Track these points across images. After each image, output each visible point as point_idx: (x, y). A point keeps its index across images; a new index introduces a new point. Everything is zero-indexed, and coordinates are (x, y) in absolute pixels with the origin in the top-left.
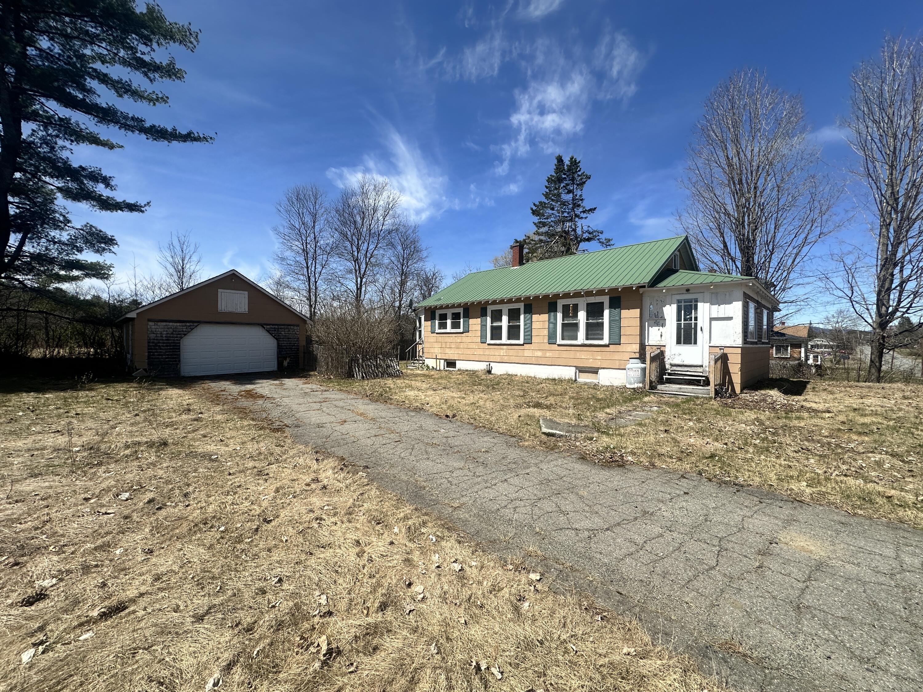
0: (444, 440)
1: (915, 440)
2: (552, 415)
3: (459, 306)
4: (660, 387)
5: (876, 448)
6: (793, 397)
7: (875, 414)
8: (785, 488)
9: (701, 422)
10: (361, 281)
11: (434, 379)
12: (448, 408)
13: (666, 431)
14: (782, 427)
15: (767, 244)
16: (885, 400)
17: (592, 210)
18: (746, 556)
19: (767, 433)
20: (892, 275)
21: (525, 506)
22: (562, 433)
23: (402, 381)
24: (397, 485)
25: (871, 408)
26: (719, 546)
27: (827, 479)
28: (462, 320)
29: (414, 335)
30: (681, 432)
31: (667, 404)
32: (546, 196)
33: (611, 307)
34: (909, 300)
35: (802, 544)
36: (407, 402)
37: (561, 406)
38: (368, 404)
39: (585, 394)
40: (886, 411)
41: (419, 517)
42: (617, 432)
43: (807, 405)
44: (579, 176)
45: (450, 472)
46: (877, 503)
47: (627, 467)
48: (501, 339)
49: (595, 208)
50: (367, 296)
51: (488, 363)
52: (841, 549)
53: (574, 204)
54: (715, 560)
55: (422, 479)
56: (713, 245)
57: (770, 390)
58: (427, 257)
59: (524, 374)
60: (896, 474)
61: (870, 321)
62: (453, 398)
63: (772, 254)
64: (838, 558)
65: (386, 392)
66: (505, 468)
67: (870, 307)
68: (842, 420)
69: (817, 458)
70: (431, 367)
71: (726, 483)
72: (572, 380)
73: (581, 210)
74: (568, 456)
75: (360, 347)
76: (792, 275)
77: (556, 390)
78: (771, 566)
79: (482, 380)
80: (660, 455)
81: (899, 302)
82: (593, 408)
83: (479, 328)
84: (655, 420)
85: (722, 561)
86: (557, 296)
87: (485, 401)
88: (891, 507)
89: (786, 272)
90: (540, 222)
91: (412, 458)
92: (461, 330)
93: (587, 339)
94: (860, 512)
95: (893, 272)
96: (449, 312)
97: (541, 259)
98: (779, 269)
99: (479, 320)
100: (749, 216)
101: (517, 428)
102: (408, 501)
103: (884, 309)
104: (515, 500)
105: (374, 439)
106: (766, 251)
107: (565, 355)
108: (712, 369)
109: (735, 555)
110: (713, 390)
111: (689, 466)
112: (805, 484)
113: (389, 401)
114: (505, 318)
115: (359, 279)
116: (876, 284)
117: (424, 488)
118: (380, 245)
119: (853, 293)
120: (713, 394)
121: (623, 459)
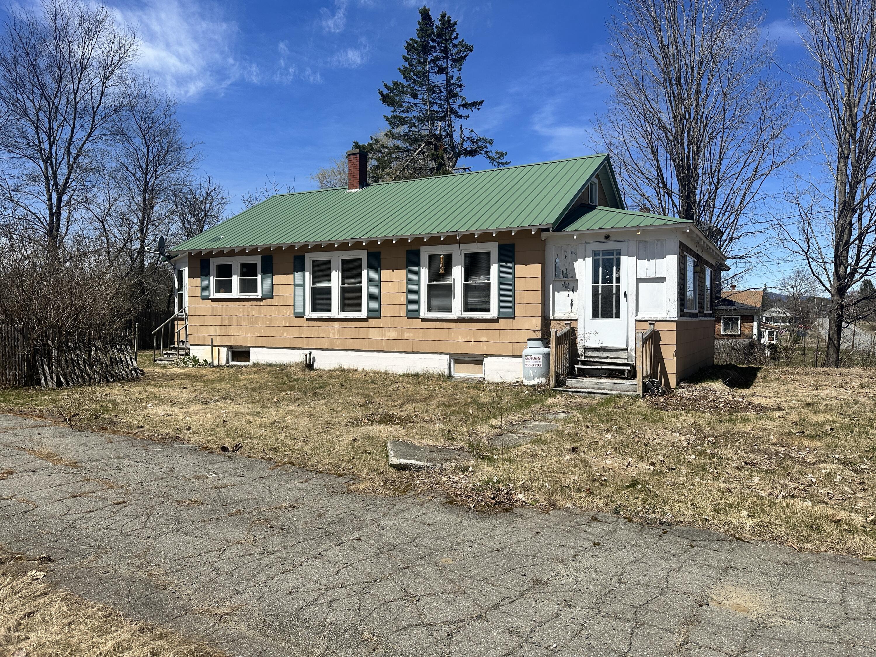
0: (213, 494)
1: (869, 441)
2: (408, 434)
3: (254, 251)
4: (570, 382)
5: (828, 457)
6: (740, 391)
7: (829, 409)
8: (722, 523)
9: (623, 434)
10: (60, 200)
11: (206, 382)
12: (228, 434)
13: (574, 450)
14: (724, 434)
15: (711, 174)
16: (841, 390)
17: (476, 104)
18: (668, 630)
19: (706, 445)
20: (851, 225)
21: (348, 596)
22: (420, 463)
23: (141, 389)
24: (108, 588)
25: (826, 402)
26: (635, 620)
27: (772, 504)
28: (259, 277)
29: (170, 303)
30: (594, 450)
31: (579, 408)
32: (405, 72)
33: (500, 260)
34: (868, 257)
35: (738, 600)
36: (147, 427)
37: (423, 419)
38: (67, 436)
39: (462, 397)
40: (841, 405)
41: (146, 644)
42: (505, 456)
43: (756, 401)
44: (455, 46)
45: (219, 550)
46: (825, 531)
47: (516, 511)
48: (329, 310)
49: (482, 102)
50: (72, 229)
51: (307, 352)
52: (782, 601)
53: (449, 92)
54: (627, 643)
55: (161, 571)
56: (644, 171)
57: (713, 381)
58: (193, 161)
59: (368, 368)
60: (847, 488)
61: (828, 285)
62: (238, 415)
63: (717, 189)
64: (778, 614)
65: (106, 410)
66: (320, 532)
67: (828, 266)
68: (793, 420)
69: (762, 475)
70: (201, 361)
71: (649, 522)
72: (443, 375)
73: (459, 102)
74: (429, 501)
75: (52, 326)
76: (742, 220)
77: (417, 393)
78: (698, 640)
79: (296, 380)
80: (563, 488)
81: (858, 260)
82: (471, 420)
83: (291, 290)
84: (559, 434)
85: (636, 642)
86: (419, 241)
87: (298, 418)
88: (840, 534)
89: (734, 215)
90: (395, 117)
91: (147, 532)
92: (259, 294)
93: (466, 310)
94: (807, 545)
95: (851, 221)
96: (236, 263)
97: (398, 178)
98: (726, 211)
99: (291, 277)
100: (689, 131)
101: (349, 461)
102: (128, 615)
103: (842, 269)
104: (333, 587)
105: (70, 502)
106: (710, 184)
107: (432, 335)
108: (639, 353)
109: (655, 630)
110: (641, 384)
111: (602, 501)
112: (745, 513)
113: (110, 428)
114: (336, 276)
115: (54, 196)
116: (834, 235)
117: (165, 586)
118: (96, 133)
119: (809, 247)
120: (640, 392)
121: (510, 499)
